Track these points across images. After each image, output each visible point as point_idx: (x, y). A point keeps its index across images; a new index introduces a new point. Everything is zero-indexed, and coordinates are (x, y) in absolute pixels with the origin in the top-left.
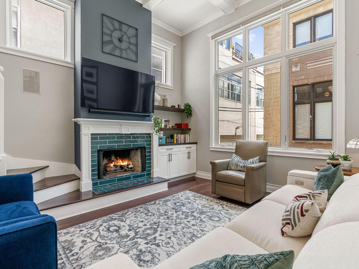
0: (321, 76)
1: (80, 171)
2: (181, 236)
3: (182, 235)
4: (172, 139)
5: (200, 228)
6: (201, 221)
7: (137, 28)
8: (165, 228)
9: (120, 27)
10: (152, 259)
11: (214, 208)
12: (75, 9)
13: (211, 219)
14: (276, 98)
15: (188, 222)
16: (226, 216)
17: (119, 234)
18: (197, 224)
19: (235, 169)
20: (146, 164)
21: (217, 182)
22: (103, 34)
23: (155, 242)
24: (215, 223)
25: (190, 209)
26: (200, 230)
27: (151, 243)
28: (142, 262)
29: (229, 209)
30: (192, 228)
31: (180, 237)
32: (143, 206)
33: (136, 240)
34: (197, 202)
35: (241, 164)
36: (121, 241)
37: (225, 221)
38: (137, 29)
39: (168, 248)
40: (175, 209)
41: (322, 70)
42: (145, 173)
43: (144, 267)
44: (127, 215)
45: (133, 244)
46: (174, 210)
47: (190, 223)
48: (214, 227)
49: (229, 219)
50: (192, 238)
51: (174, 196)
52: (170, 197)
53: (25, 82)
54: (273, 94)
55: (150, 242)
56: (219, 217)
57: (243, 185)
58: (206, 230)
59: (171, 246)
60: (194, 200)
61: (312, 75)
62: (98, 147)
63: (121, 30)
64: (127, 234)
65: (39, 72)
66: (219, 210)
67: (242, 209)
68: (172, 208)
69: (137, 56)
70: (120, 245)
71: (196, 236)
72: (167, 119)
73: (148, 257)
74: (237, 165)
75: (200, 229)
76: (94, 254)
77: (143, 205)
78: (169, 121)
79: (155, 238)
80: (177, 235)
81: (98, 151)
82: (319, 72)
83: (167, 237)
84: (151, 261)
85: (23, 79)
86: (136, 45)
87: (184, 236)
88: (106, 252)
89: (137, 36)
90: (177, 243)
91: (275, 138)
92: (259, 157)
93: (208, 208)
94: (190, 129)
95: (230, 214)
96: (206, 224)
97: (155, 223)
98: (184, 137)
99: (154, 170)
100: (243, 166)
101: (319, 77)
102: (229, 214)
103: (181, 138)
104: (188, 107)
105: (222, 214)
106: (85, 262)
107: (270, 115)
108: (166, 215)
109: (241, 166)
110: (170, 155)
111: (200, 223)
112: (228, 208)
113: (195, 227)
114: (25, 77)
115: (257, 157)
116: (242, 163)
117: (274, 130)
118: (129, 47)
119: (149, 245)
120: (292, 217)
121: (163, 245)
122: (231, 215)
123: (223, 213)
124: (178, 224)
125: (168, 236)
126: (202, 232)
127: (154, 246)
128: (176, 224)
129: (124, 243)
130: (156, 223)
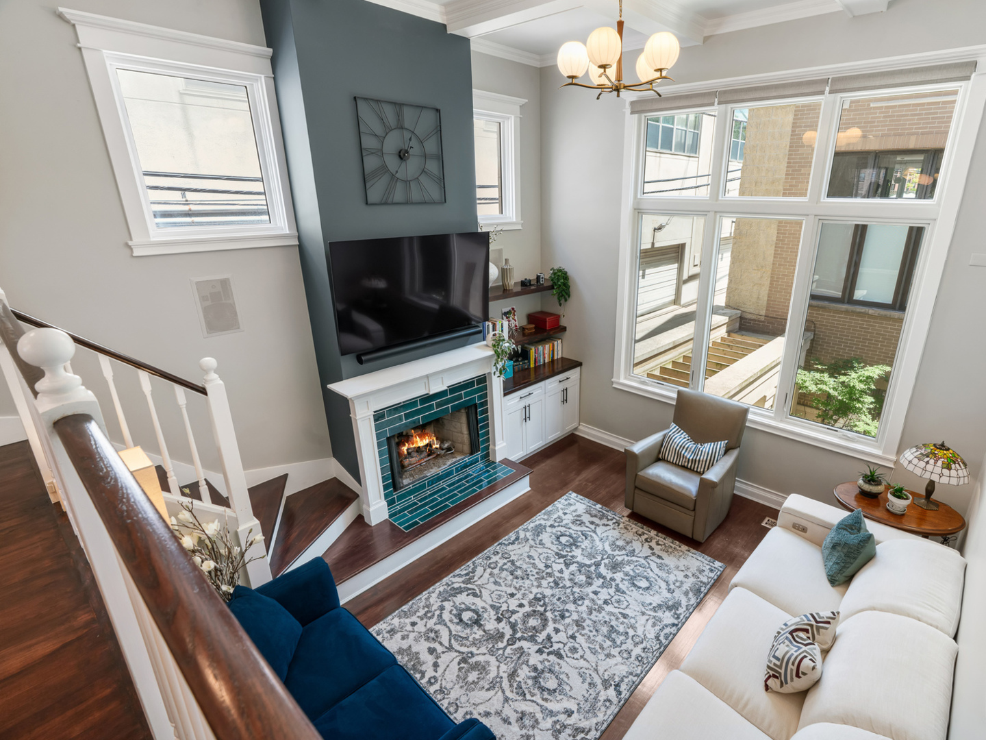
0: (900, 135)
1: (361, 485)
2: (591, 631)
3: (592, 629)
4: (526, 361)
5: (619, 608)
6: (618, 591)
7: (438, 108)
8: (558, 611)
9: (399, 117)
10: (559, 685)
11: (634, 550)
12: (274, 78)
13: (633, 583)
14: (773, 182)
15: (596, 593)
16: (660, 573)
17: (484, 631)
18: (613, 600)
19: (674, 462)
20: (478, 436)
21: (637, 491)
22: (364, 154)
23: (553, 648)
24: (642, 594)
25: (591, 556)
26: (620, 616)
27: (546, 651)
28: (545, 693)
29: (664, 555)
30: (606, 610)
31: (591, 634)
32: (498, 548)
33: (518, 644)
34: (599, 530)
35: (689, 453)
36: (493, 646)
37: (661, 590)
38: (438, 111)
39: (577, 661)
40: (563, 556)
41: (907, 115)
42: (479, 455)
43: (552, 703)
44: (479, 578)
45: (518, 655)
46: (562, 560)
47: (599, 595)
48: (643, 605)
49: (667, 583)
50: (610, 635)
51: (549, 514)
52: (542, 516)
53: (206, 310)
54: (767, 170)
55: (543, 647)
56: (647, 579)
57: (692, 509)
58: (630, 615)
59: (582, 657)
60: (593, 527)
61: (878, 126)
62: (388, 431)
63: (402, 128)
64: (498, 630)
65: (228, 279)
66: (644, 556)
67: (687, 553)
68: (557, 554)
69: (444, 187)
70: (496, 658)
71: (616, 631)
72: (510, 308)
73: (552, 684)
74: (679, 454)
75: (620, 613)
76: (464, 680)
77: (496, 546)
78: (515, 311)
79: (549, 638)
80: (584, 628)
81: (388, 439)
82: (900, 120)
83: (569, 636)
84: (560, 691)
85: (201, 305)
86: (440, 158)
87: (597, 630)
88: (481, 673)
89: (439, 129)
90: (589, 647)
91: (755, 288)
92: (726, 441)
93: (624, 552)
94: (564, 329)
95: (666, 568)
96: (627, 598)
97: (537, 599)
98: (551, 349)
99: (497, 448)
100: (692, 459)
101: (895, 135)
102: (664, 570)
103: (544, 354)
104: (562, 281)
105: (651, 570)
106: (458, 696)
107: (751, 227)
108: (550, 575)
109: (689, 459)
110: (527, 408)
111: (616, 597)
112: (661, 550)
113: (609, 608)
114: (203, 298)
115: (723, 442)
116: (690, 451)
117: (756, 268)
118: (425, 170)
119: (545, 656)
120: (782, 671)
121: (569, 656)
122: (669, 573)
123: (653, 565)
124: (579, 600)
125: (570, 633)
126: (625, 620)
127: (552, 658)
128: (575, 602)
129: (501, 652)
130: (539, 600)
